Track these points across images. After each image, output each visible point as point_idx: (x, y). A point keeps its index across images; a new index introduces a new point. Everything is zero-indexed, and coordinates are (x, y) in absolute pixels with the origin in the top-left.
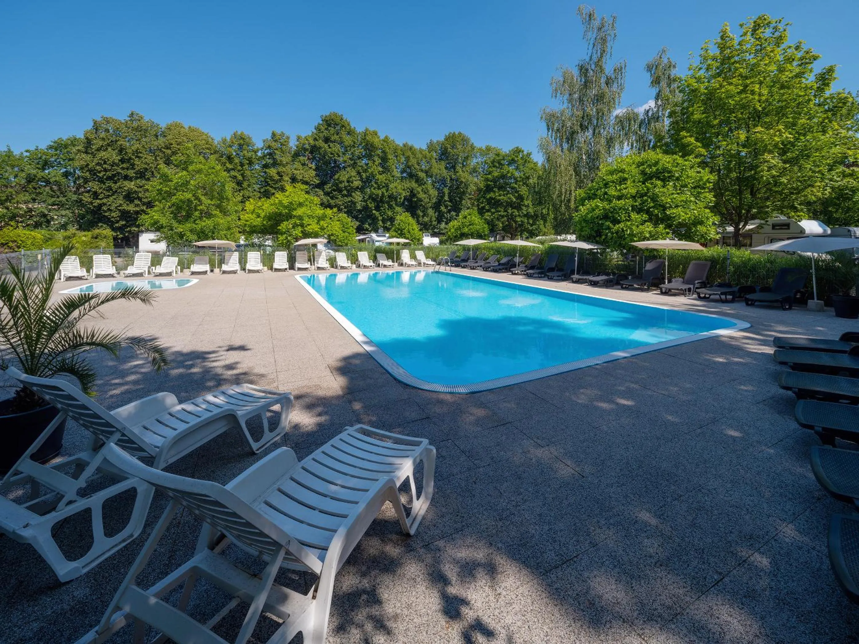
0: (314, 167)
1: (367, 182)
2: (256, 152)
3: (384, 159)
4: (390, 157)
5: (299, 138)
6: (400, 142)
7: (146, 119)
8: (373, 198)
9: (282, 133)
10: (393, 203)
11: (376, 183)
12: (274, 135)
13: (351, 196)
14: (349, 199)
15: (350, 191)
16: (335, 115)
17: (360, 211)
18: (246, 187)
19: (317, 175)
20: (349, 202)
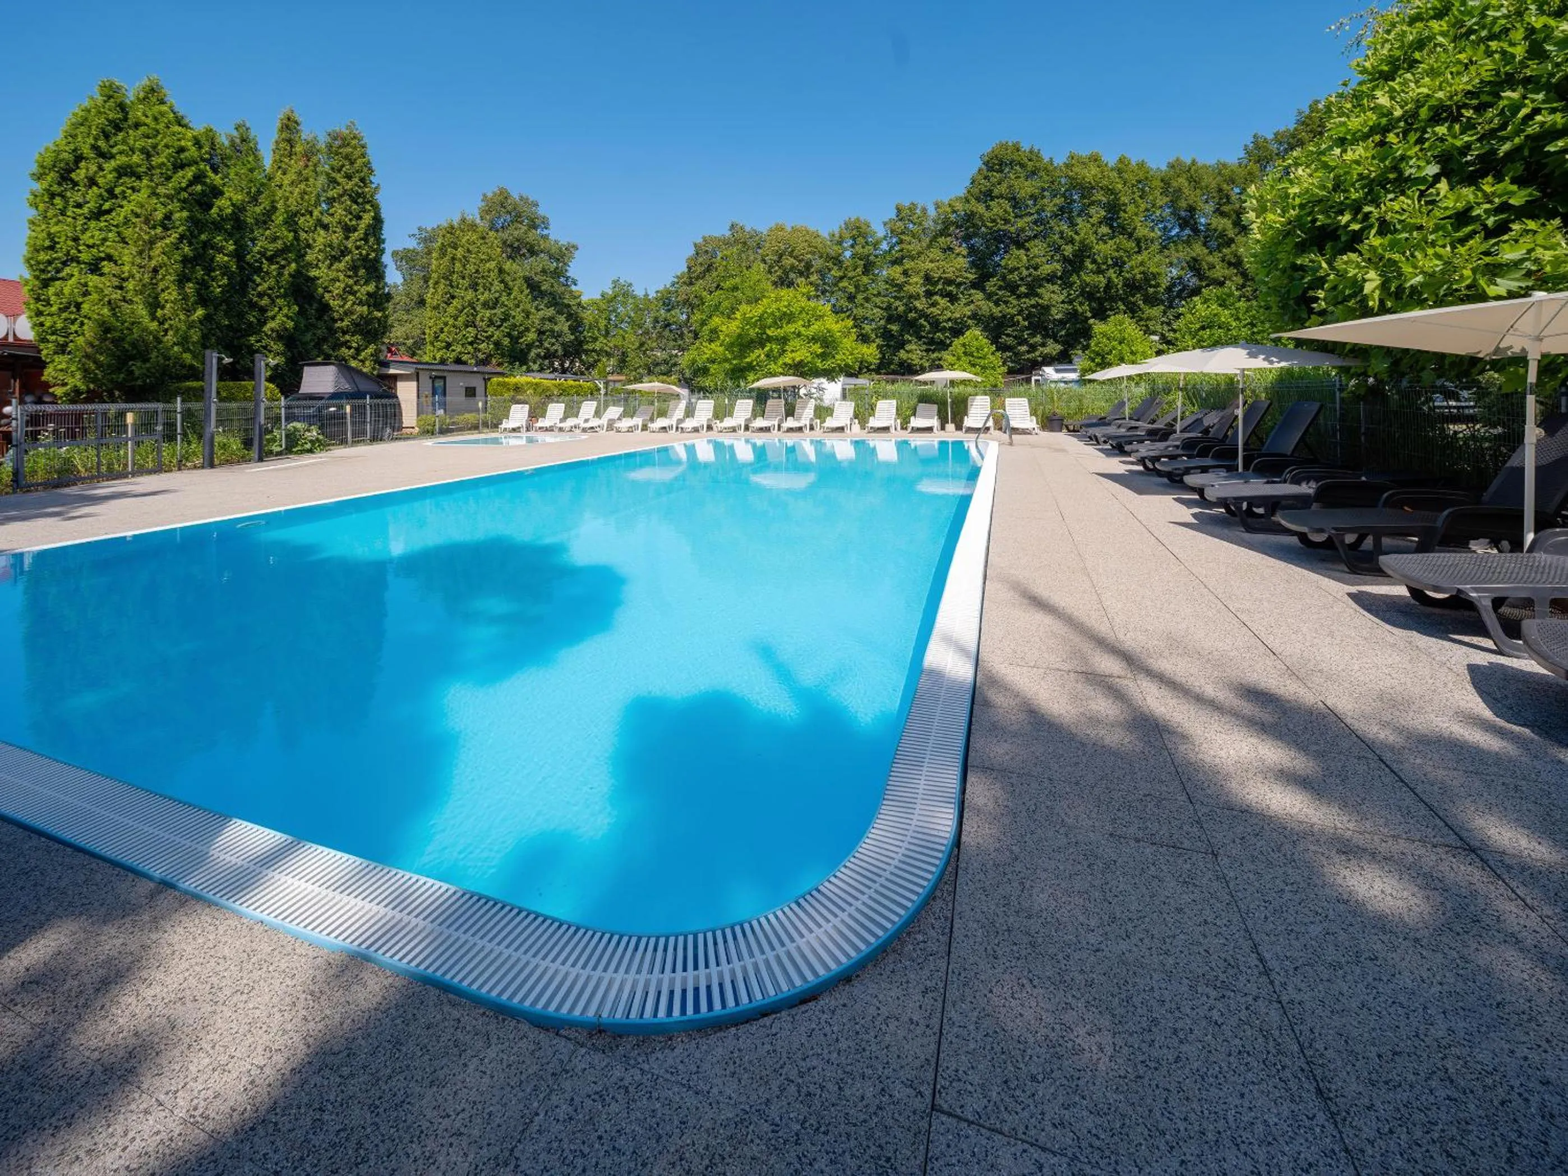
0: (965, 252)
1: (1075, 263)
2: (876, 245)
3: (1114, 209)
4: (1124, 199)
5: (937, 206)
6: (1158, 163)
7: (748, 229)
8: (1089, 294)
9: (913, 204)
10: (1138, 298)
11: (1094, 262)
12: (899, 210)
13: (1038, 295)
14: (1033, 302)
15: (1034, 286)
16: (1004, 146)
17: (1062, 322)
18: (862, 301)
19: (973, 264)
20: (1033, 306)
